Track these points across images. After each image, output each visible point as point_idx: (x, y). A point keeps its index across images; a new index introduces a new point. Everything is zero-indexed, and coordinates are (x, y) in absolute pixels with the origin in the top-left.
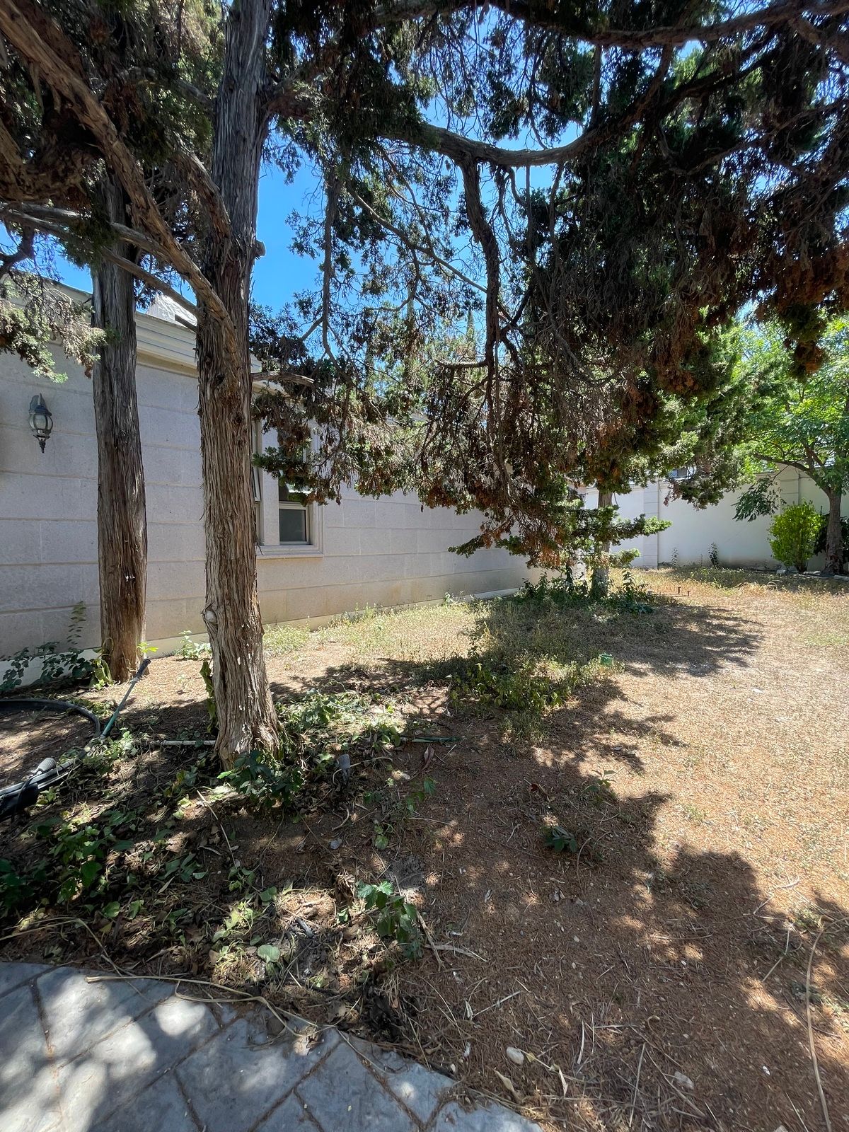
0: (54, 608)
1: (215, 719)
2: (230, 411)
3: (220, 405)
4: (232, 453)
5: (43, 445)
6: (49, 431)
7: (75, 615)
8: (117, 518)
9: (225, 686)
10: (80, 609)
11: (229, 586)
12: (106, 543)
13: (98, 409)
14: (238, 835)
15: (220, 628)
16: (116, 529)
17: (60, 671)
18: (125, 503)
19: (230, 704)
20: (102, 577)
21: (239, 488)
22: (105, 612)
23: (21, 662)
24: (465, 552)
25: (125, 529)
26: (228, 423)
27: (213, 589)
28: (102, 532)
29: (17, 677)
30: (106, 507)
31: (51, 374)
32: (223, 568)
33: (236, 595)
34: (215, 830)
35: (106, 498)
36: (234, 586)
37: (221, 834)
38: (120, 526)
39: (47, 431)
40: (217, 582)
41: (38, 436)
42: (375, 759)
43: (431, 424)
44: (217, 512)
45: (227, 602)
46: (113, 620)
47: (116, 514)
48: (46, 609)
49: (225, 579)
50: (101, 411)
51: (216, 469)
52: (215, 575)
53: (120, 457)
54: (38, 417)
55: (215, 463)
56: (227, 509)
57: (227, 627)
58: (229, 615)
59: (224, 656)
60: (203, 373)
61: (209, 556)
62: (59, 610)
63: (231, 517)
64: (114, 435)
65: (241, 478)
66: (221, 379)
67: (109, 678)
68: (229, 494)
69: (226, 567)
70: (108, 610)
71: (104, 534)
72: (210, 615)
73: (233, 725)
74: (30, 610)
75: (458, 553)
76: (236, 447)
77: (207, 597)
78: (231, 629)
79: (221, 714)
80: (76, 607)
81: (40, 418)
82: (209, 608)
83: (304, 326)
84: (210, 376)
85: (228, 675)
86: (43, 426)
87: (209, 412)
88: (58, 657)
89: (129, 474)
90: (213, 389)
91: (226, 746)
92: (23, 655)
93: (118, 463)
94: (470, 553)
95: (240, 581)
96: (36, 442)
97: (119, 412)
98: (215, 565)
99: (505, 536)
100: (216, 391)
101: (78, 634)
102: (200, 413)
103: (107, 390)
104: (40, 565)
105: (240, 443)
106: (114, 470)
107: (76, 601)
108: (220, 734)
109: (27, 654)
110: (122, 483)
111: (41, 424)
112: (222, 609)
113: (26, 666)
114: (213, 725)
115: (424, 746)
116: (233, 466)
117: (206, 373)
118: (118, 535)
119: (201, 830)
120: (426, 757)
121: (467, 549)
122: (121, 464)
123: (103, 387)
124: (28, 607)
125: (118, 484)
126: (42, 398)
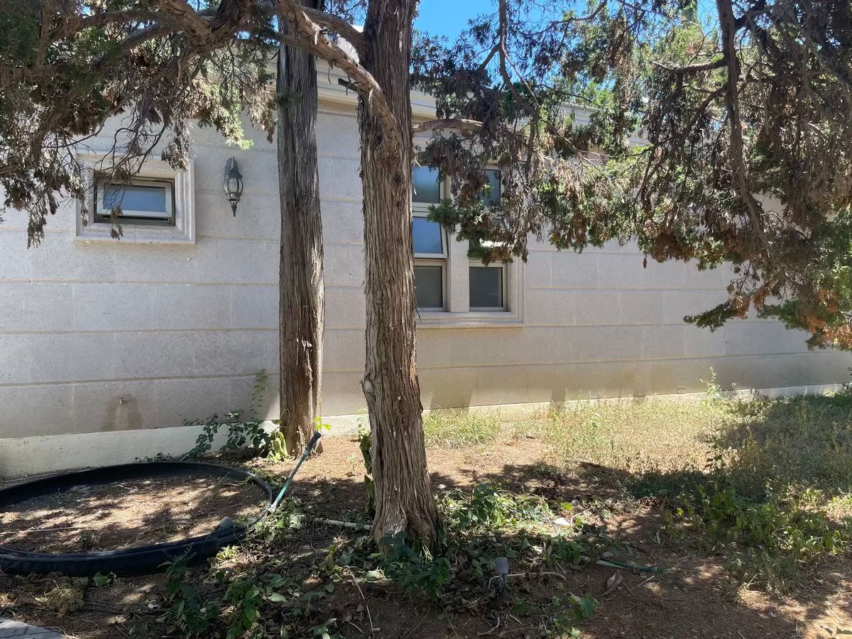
0: (240, 375)
1: (372, 500)
2: (389, 171)
3: (379, 166)
4: (390, 216)
5: (234, 208)
6: (240, 194)
7: (256, 384)
8: (296, 281)
9: (382, 463)
10: (262, 376)
11: (387, 356)
12: (287, 308)
13: (281, 168)
14: (382, 618)
15: (377, 400)
16: (295, 293)
17: (243, 441)
18: (304, 265)
19: (386, 483)
20: (282, 344)
21: (397, 250)
22: (284, 382)
23: (211, 427)
24: (709, 323)
25: (304, 295)
26: (388, 185)
27: (372, 358)
28: (283, 296)
29: (207, 442)
30: (287, 271)
31: (240, 142)
32: (381, 335)
33: (393, 365)
34: (360, 608)
35: (287, 261)
36: (391, 355)
37: (365, 613)
38: (300, 291)
39: (238, 194)
40: (375, 351)
41: (231, 200)
42: (542, 573)
43: (653, 149)
44: (376, 277)
45: (384, 372)
46: (290, 390)
47: (296, 277)
48: (235, 375)
49: (383, 347)
50: (284, 170)
51: (375, 232)
52: (374, 343)
53: (301, 218)
54: (231, 181)
55: (375, 226)
56: (385, 274)
57: (383, 398)
58: (386, 386)
59: (381, 430)
60: (364, 134)
61: (369, 324)
62: (244, 378)
63: (389, 282)
64: (295, 194)
65: (400, 241)
66: (380, 139)
67: (286, 452)
68: (387, 258)
69: (384, 335)
70: (287, 379)
71: (284, 299)
72: (368, 385)
73: (388, 506)
74: (219, 376)
75: (699, 324)
76: (395, 209)
77: (366, 366)
78: (388, 401)
79: (378, 493)
80: (258, 375)
81: (233, 181)
82: (368, 377)
83: (482, 53)
84: (371, 137)
85: (385, 450)
86: (235, 190)
87: (369, 174)
88: (242, 426)
89: (309, 235)
90: (373, 150)
91: (381, 529)
92: (213, 422)
93: (299, 224)
94: (717, 325)
95: (397, 350)
96: (229, 205)
97: (299, 170)
98: (374, 332)
99: (771, 301)
100: (375, 152)
101: (259, 403)
102: (362, 175)
103: (290, 148)
104: (229, 330)
105: (398, 204)
106: (294, 230)
107: (260, 368)
108: (377, 516)
109: (217, 420)
110: (301, 244)
111: (233, 188)
112: (379, 380)
113: (216, 432)
114: (371, 505)
115: (612, 571)
116: (391, 229)
117: (367, 134)
118: (297, 300)
119: (348, 606)
120: (609, 584)
121: (712, 319)
122: (302, 224)
123: (286, 144)
124: (218, 373)
125: (298, 247)
126: (235, 161)
